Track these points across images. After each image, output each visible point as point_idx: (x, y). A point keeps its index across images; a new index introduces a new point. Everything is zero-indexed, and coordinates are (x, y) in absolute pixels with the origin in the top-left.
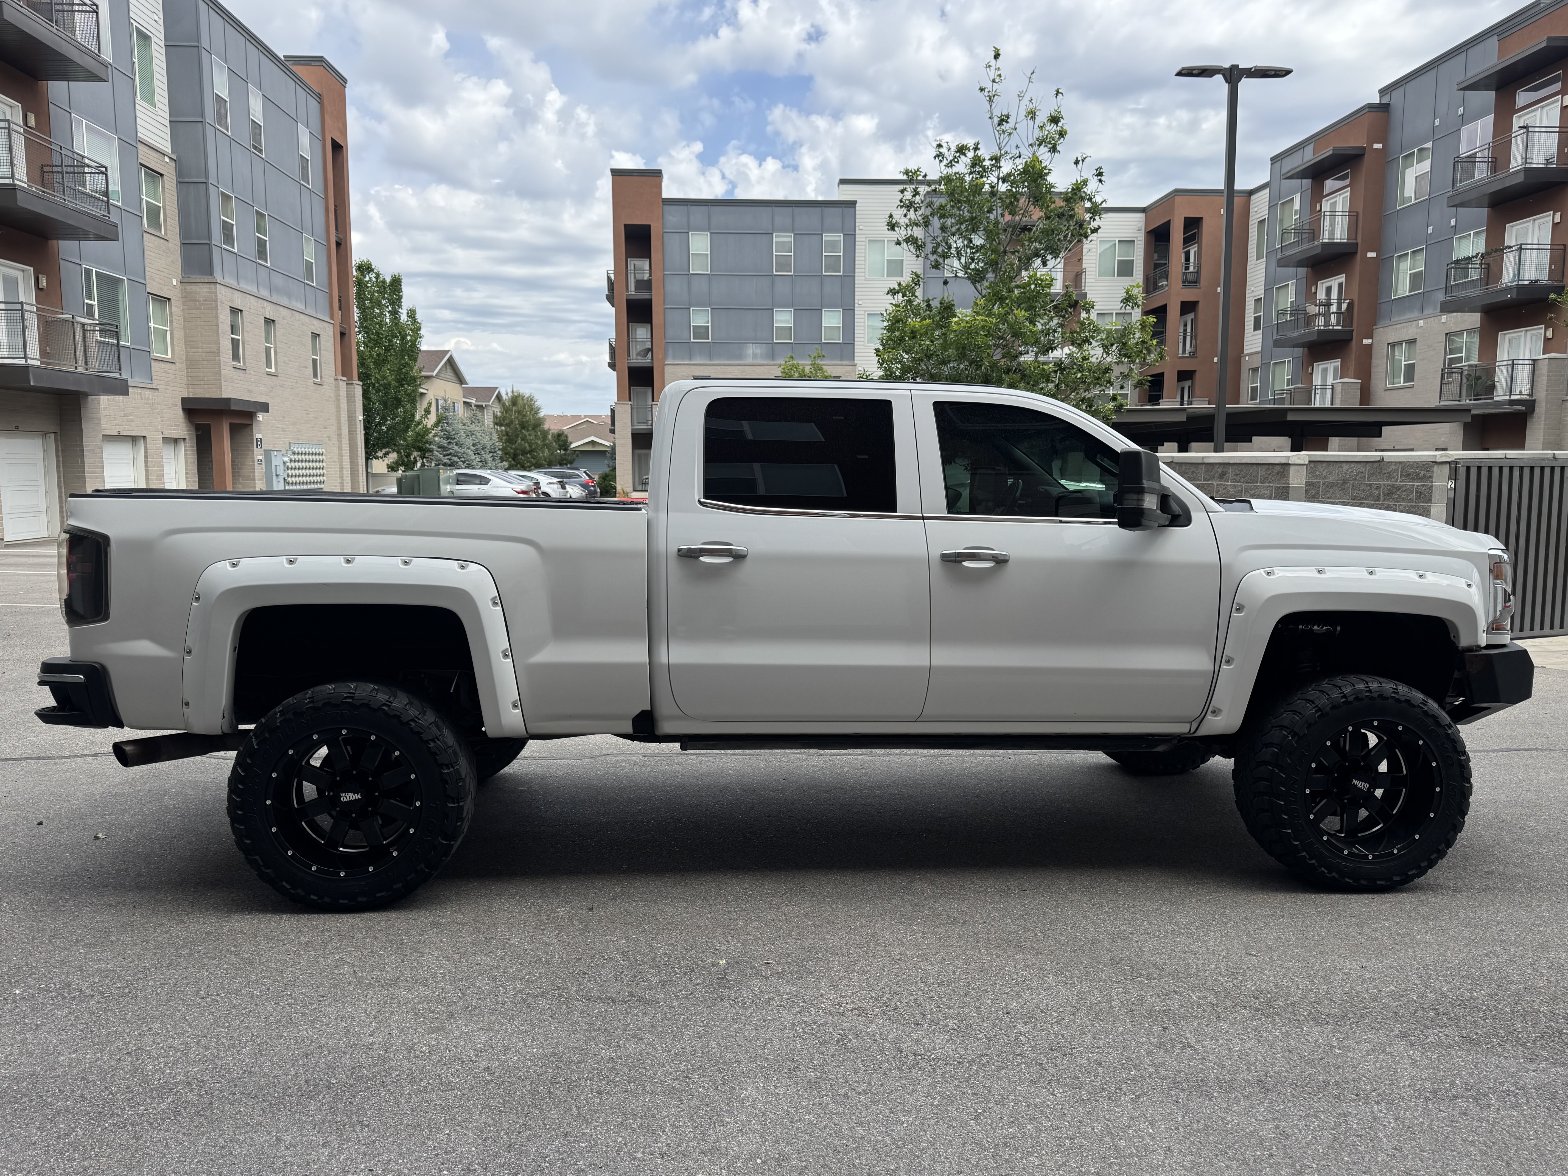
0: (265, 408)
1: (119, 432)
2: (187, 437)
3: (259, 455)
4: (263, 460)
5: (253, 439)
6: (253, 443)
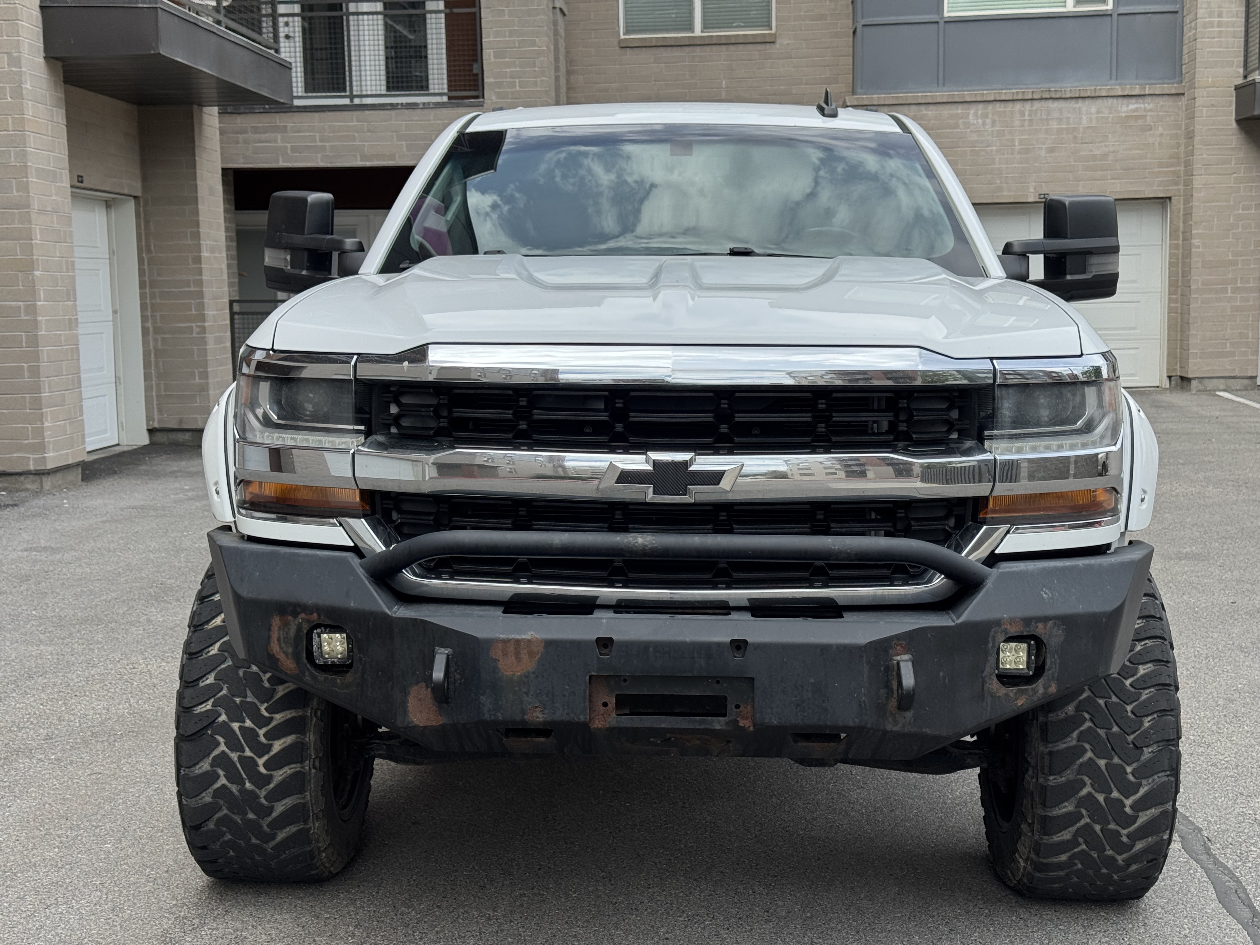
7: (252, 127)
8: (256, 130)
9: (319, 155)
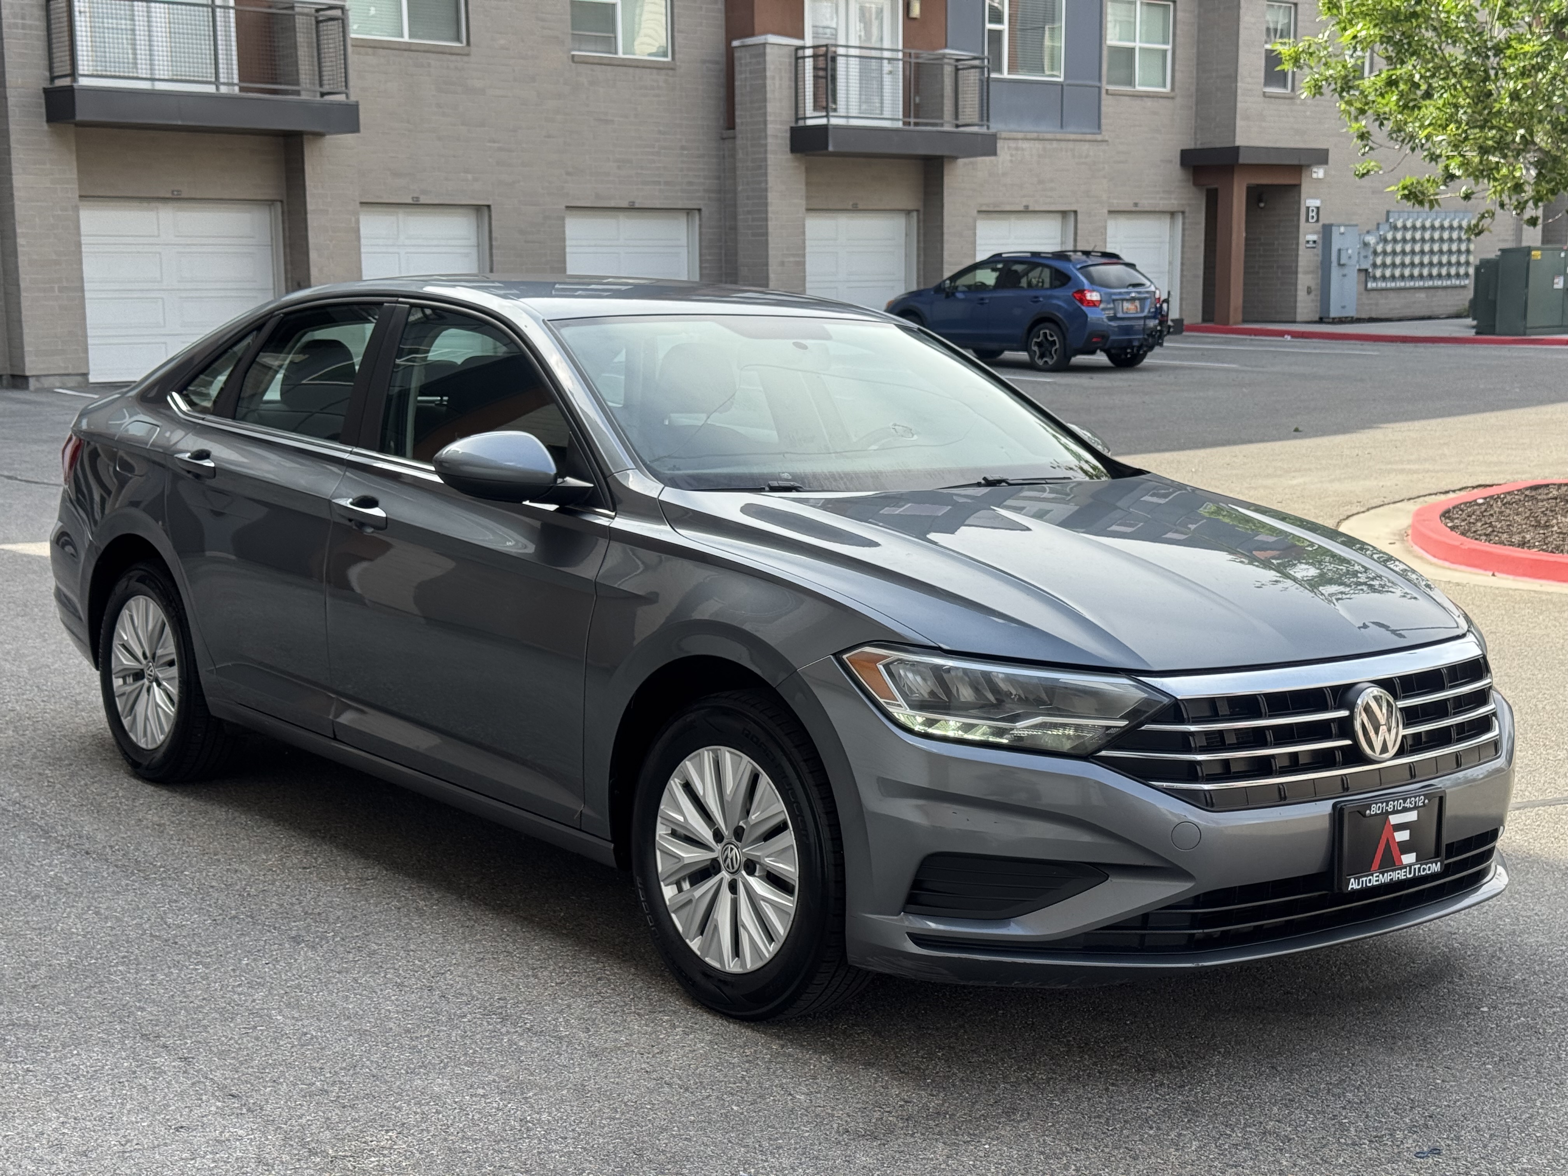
0: (1321, 157)
1: (1027, 207)
2: (1187, 210)
3: (1309, 235)
4: (1320, 242)
5: (1299, 209)
6: (1298, 215)
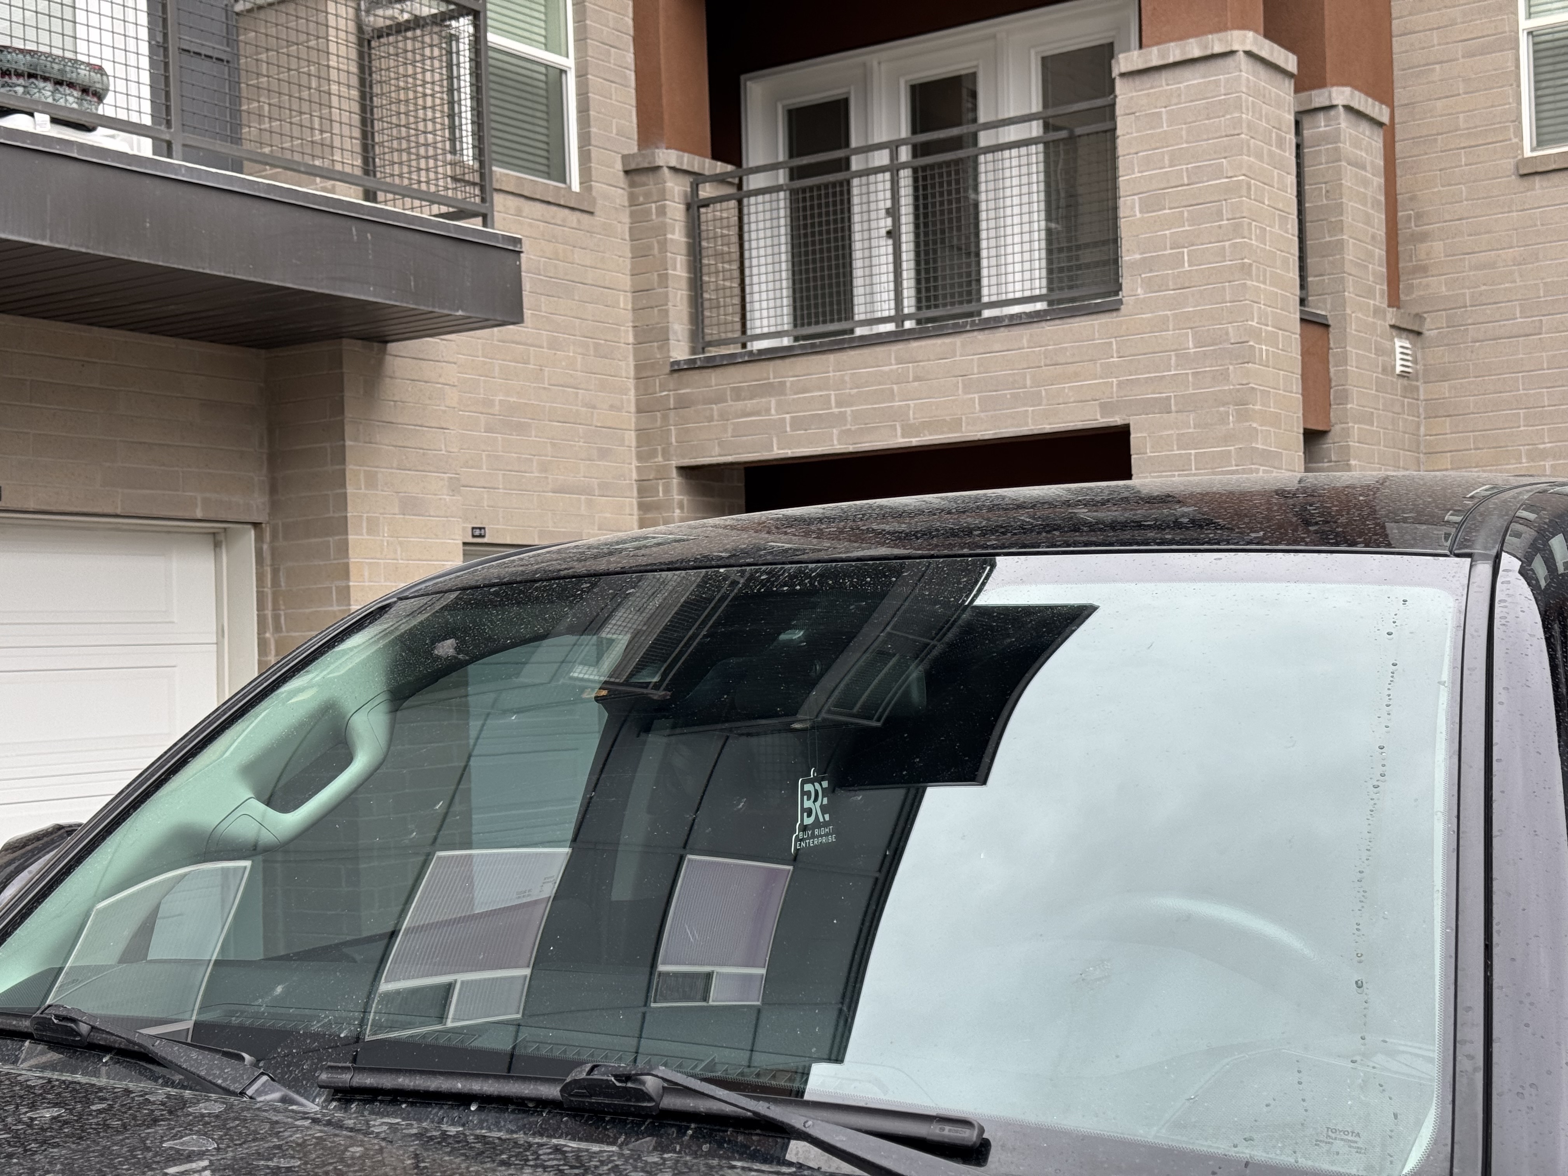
7: (733, 389)
8: (738, 395)
9: (835, 431)
